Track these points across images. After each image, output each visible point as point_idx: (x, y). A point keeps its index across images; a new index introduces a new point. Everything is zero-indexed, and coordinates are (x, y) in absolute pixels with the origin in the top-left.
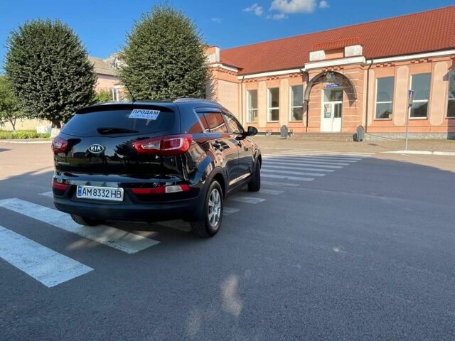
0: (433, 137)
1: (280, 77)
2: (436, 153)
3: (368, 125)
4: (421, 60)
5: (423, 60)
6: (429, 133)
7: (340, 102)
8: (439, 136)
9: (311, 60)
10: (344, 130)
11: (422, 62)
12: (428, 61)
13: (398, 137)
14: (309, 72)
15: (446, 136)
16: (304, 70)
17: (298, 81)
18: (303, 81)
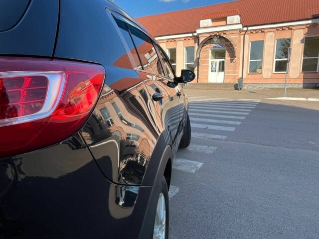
0: (291, 86)
1: (176, 40)
2: (310, 99)
3: (244, 77)
4: (284, 28)
5: (285, 28)
6: (289, 84)
7: (223, 60)
8: (296, 86)
9: (201, 26)
10: (226, 81)
11: (285, 29)
12: (289, 29)
13: (266, 86)
14: (200, 36)
15: (301, 86)
16: (195, 34)
17: (191, 43)
18: (195, 43)
